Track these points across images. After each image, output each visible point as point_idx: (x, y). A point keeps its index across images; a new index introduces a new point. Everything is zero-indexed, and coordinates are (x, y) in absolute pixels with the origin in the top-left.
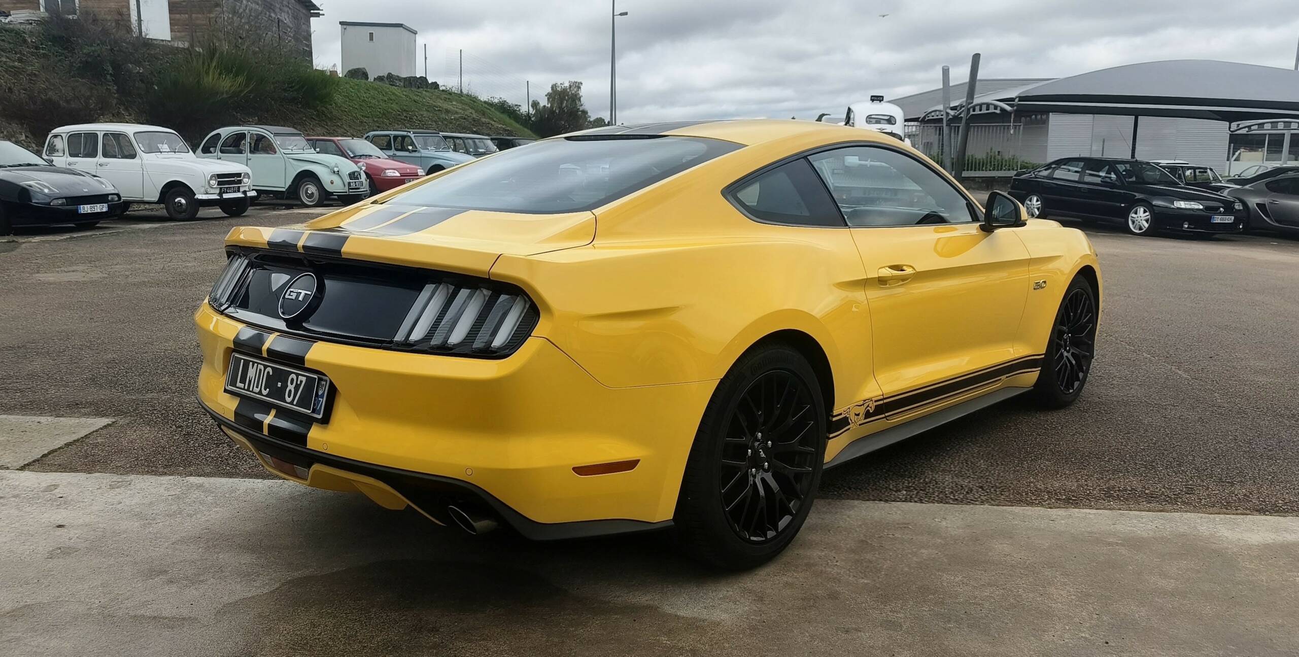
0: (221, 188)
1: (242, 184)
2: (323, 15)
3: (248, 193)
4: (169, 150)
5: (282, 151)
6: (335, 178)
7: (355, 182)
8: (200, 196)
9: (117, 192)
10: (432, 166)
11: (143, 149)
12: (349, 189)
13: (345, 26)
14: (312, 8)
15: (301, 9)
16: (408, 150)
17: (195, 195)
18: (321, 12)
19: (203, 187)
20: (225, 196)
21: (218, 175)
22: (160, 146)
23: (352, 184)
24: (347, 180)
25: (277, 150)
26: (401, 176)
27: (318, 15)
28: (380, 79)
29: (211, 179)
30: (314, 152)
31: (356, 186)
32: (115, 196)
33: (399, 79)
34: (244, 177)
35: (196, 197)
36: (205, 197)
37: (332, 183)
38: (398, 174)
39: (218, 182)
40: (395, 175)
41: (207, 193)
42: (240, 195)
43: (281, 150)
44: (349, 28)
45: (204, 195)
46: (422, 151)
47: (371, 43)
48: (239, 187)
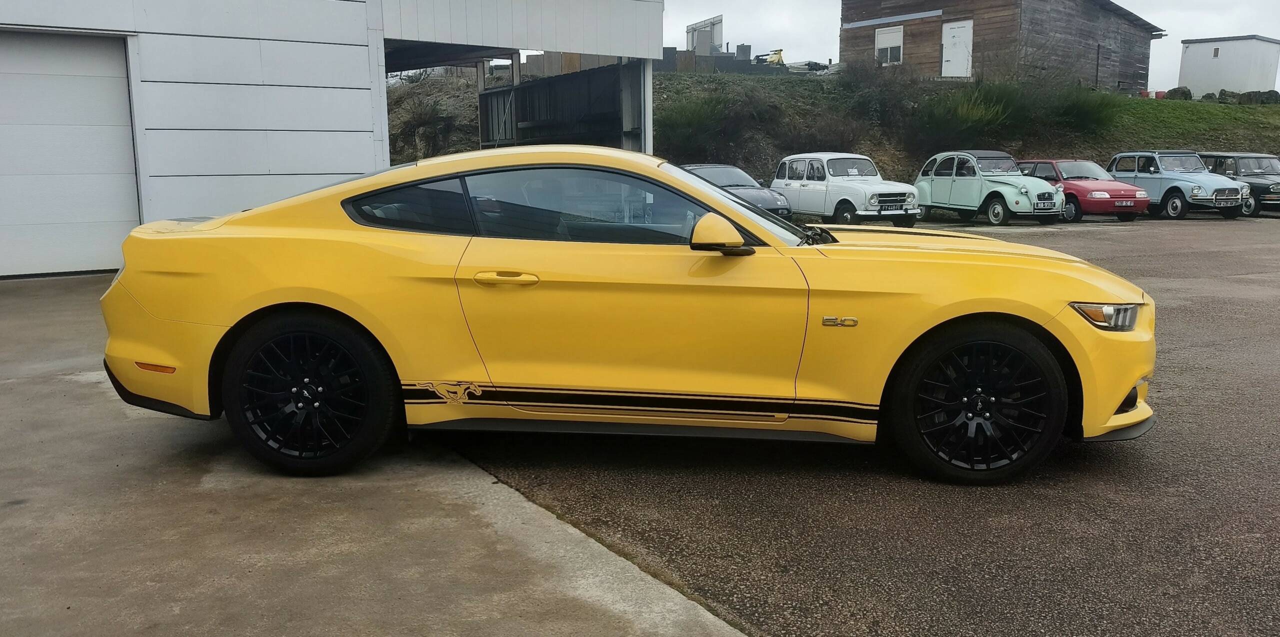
0: (882, 206)
1: (906, 203)
2: (1166, 35)
3: (909, 211)
4: (857, 174)
5: (981, 173)
6: (1023, 200)
7: (1044, 203)
8: (860, 212)
9: (788, 207)
10: (1169, 189)
11: (832, 173)
12: (1035, 209)
13: (1187, 45)
14: (1152, 30)
15: (1137, 33)
16: (1150, 172)
17: (857, 211)
18: (1163, 33)
19: (863, 204)
20: (883, 213)
21: (879, 194)
22: (850, 170)
23: (1039, 205)
24: (1035, 200)
25: (977, 172)
26: (1111, 198)
27: (1160, 36)
28: (1209, 97)
29: (872, 198)
30: (1021, 174)
31: (1044, 206)
32: (786, 211)
33: (1233, 95)
34: (908, 197)
35: (857, 212)
36: (864, 213)
37: (1017, 203)
38: (1108, 196)
39: (879, 200)
40: (1104, 196)
41: (867, 210)
42: (902, 212)
43: (980, 171)
44: (1192, 46)
45: (863, 212)
46: (1164, 172)
47: (1216, 59)
48: (902, 206)
